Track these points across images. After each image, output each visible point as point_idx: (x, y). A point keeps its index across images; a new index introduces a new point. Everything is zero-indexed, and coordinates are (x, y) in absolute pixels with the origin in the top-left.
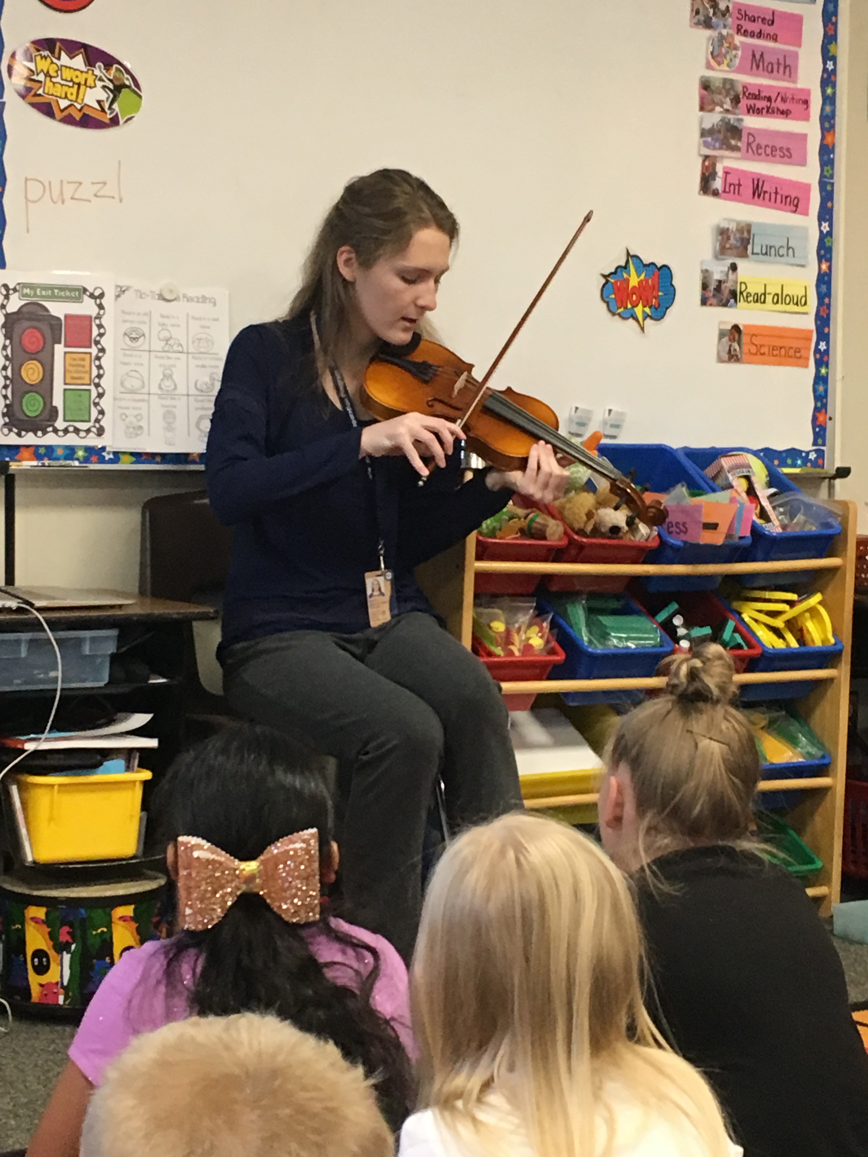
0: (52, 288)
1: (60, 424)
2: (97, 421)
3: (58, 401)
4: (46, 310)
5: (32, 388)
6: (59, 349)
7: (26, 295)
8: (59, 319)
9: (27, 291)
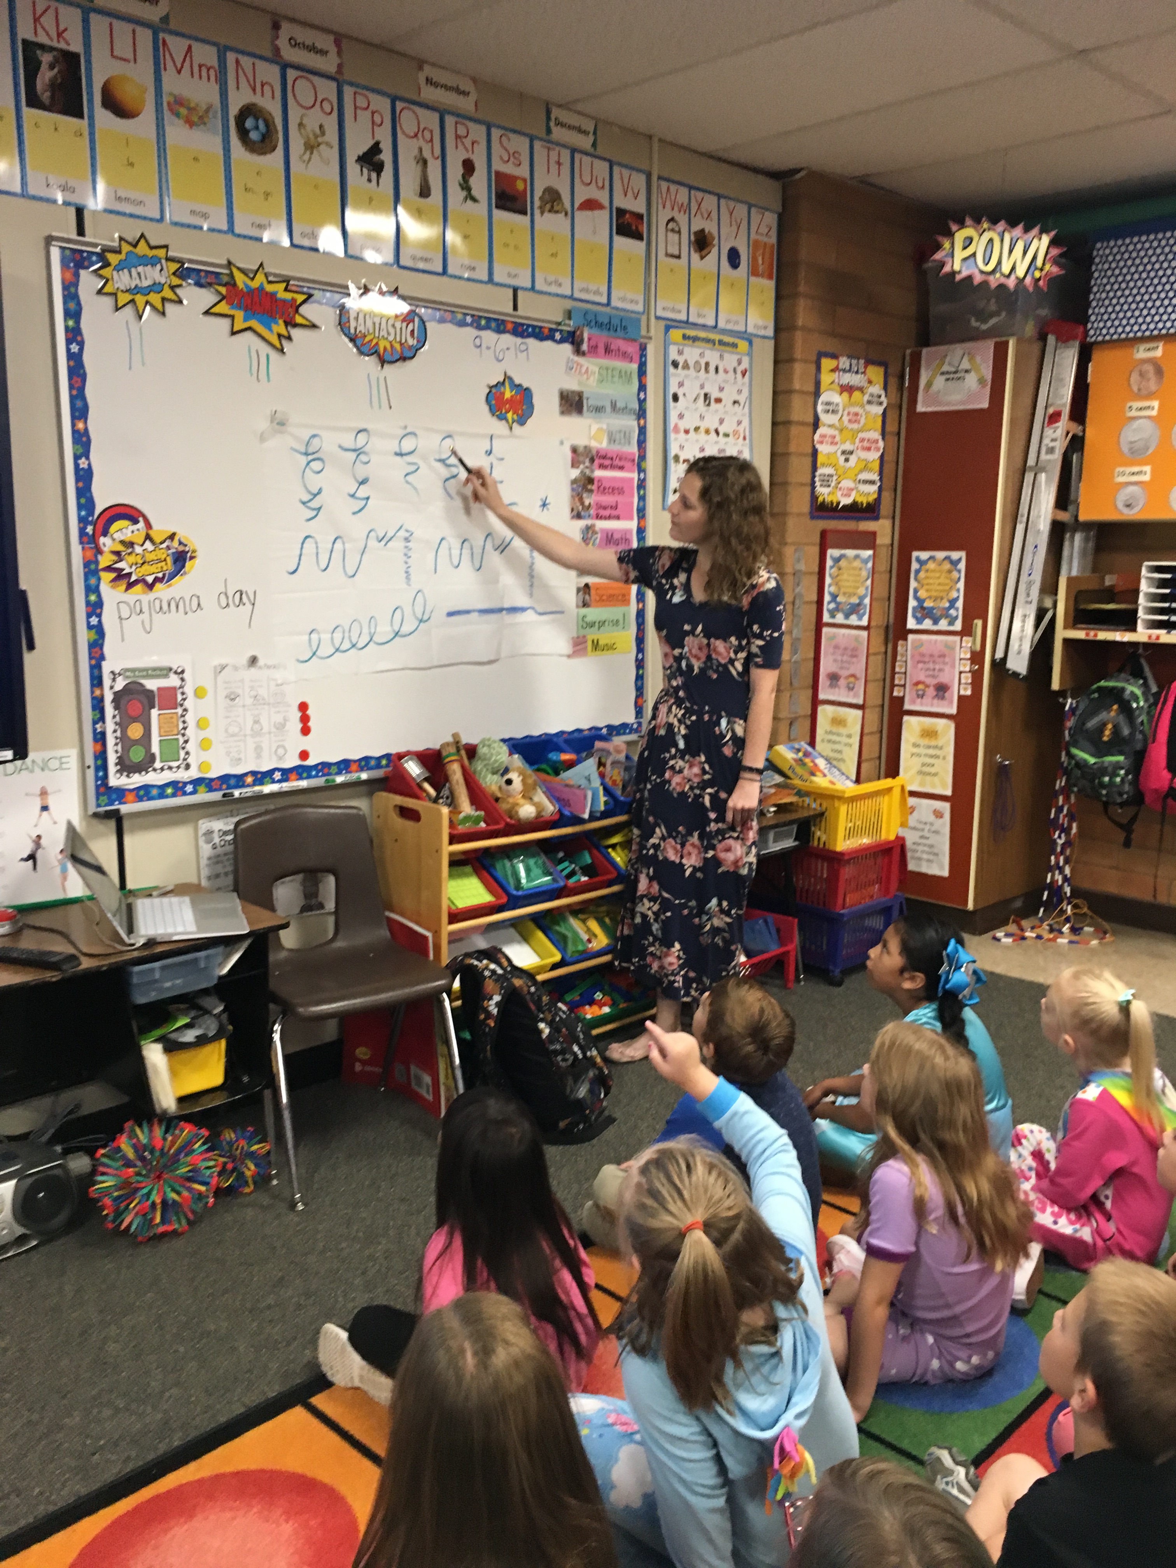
0: (146, 670)
1: (158, 764)
2: (185, 759)
3: (155, 749)
4: (142, 685)
5: (136, 742)
6: (155, 713)
7: (127, 677)
8: (152, 692)
9: (128, 674)
